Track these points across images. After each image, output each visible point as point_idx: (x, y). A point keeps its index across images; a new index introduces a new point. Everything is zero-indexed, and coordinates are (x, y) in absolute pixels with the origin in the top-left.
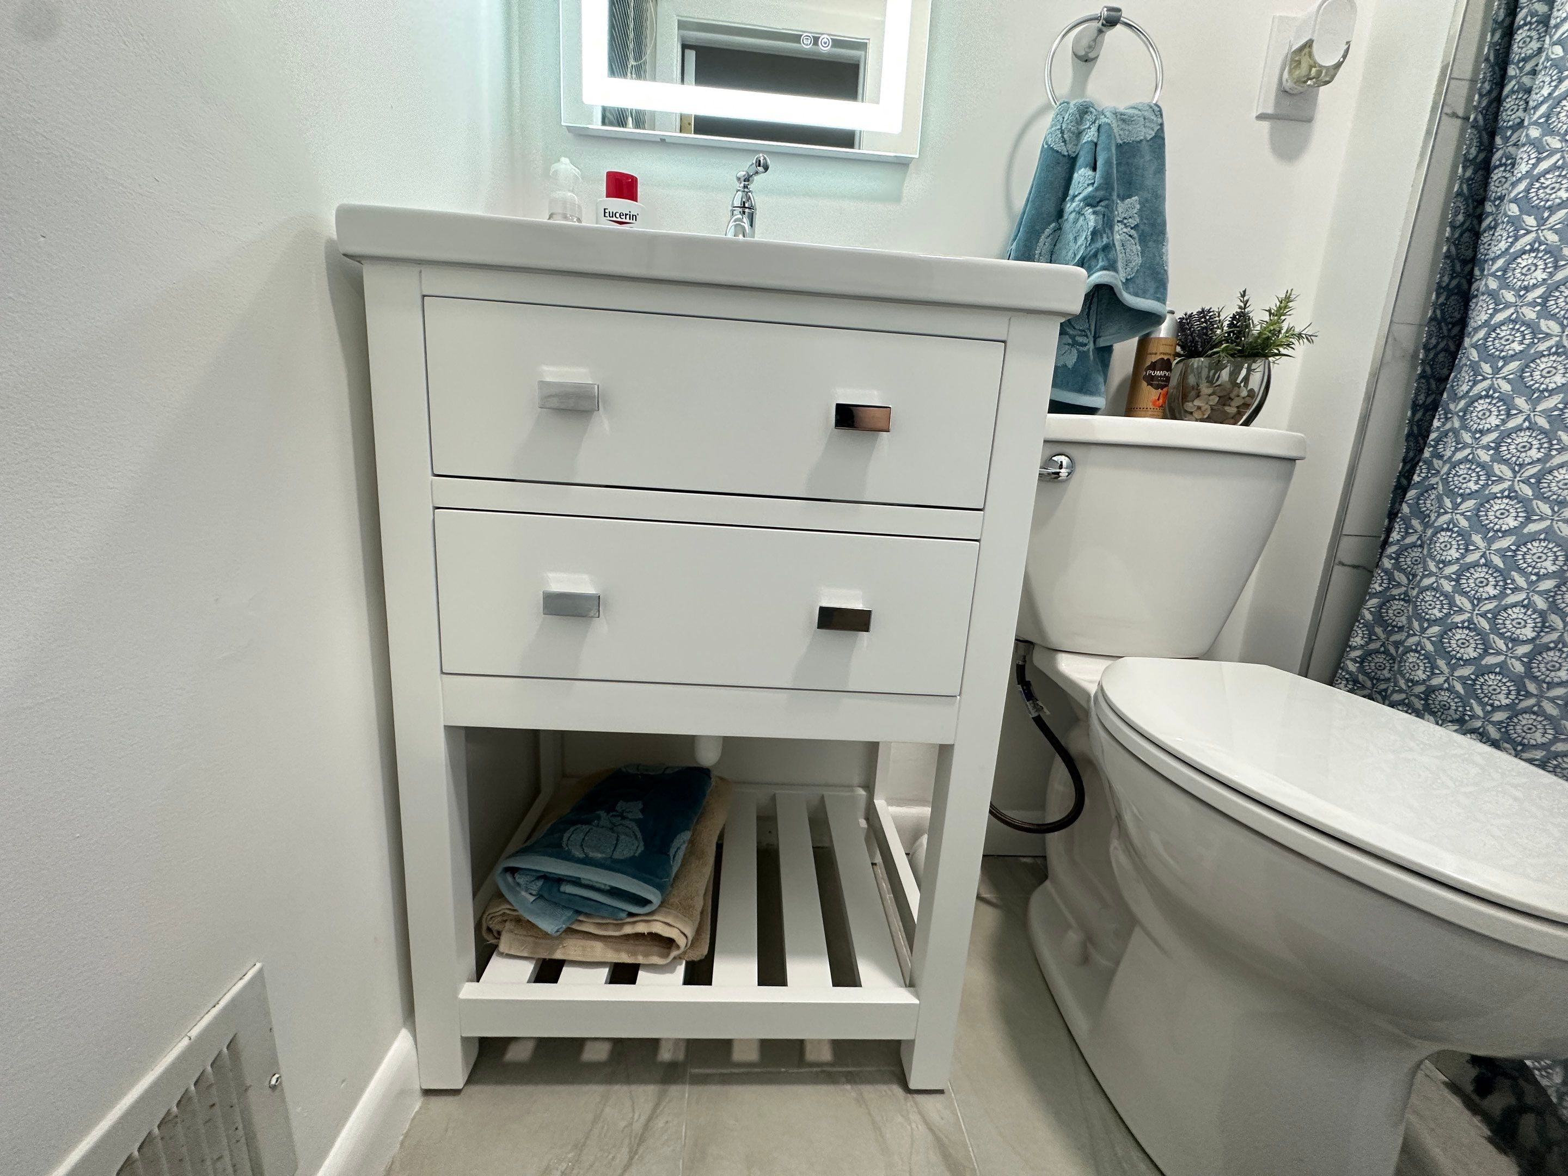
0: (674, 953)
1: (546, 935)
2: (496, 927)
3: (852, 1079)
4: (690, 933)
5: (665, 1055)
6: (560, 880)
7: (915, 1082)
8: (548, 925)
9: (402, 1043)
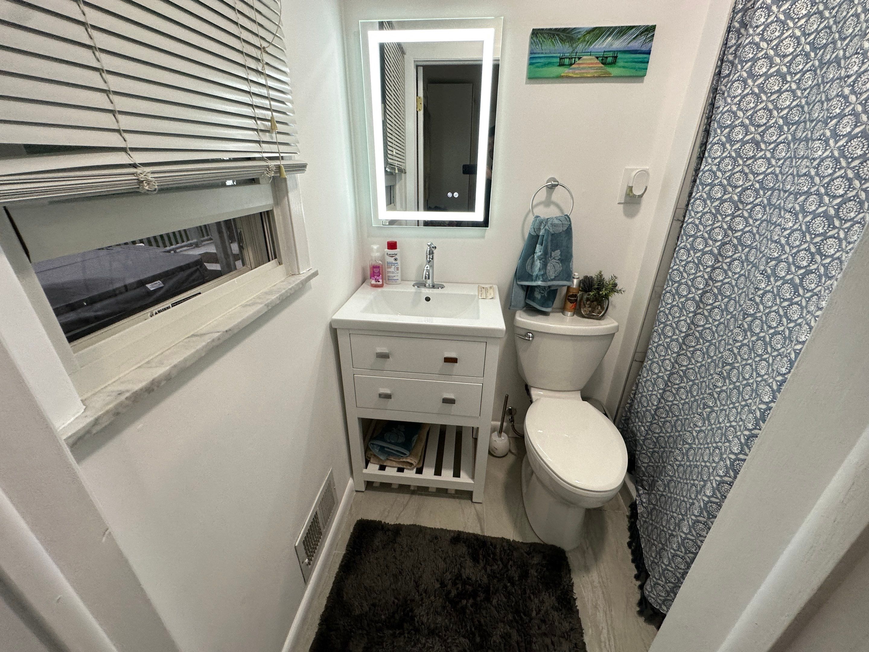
0: (413, 466)
1: (381, 459)
2: (369, 456)
3: (458, 498)
4: (417, 462)
5: (412, 488)
6: (384, 447)
7: (474, 501)
8: (382, 458)
9: (351, 481)
